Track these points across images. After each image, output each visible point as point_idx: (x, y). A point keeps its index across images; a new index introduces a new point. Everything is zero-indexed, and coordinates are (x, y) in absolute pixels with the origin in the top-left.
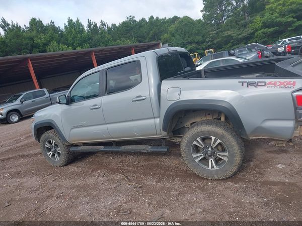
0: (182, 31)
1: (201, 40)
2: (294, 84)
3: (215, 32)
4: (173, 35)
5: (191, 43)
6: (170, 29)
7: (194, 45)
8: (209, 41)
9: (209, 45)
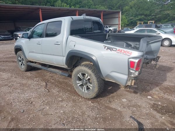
0: (138, 6)
1: (148, 14)
2: (131, 54)
3: (159, 10)
4: (131, 8)
5: (141, 15)
6: (130, 4)
7: (143, 16)
8: (153, 15)
9: (153, 18)
